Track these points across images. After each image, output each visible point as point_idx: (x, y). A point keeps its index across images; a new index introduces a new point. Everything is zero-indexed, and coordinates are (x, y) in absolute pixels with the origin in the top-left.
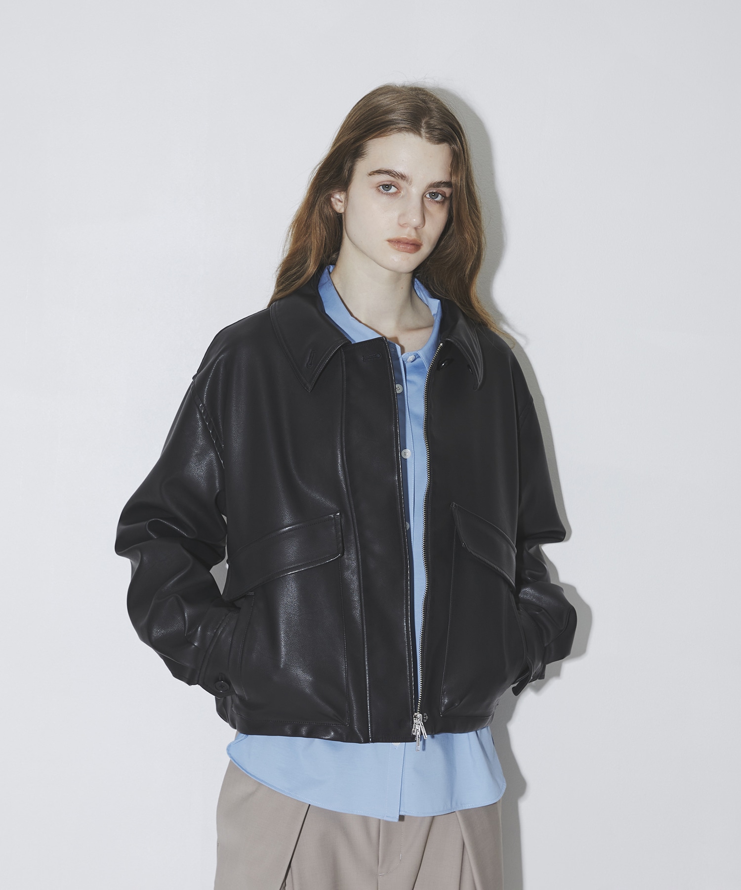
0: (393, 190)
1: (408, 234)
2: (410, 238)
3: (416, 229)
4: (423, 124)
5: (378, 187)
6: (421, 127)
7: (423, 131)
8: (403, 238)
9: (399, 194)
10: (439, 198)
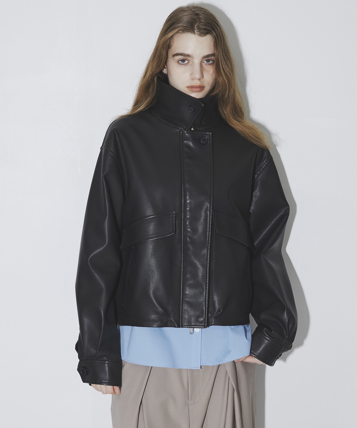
0: (186, 62)
1: (197, 83)
2: (198, 85)
3: (199, 80)
4: (195, 28)
5: (178, 62)
6: (195, 29)
7: (196, 31)
8: (194, 85)
9: (189, 64)
10: (211, 62)
